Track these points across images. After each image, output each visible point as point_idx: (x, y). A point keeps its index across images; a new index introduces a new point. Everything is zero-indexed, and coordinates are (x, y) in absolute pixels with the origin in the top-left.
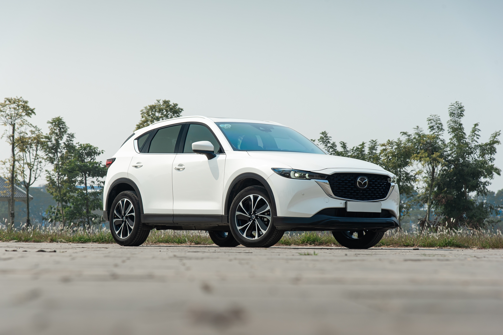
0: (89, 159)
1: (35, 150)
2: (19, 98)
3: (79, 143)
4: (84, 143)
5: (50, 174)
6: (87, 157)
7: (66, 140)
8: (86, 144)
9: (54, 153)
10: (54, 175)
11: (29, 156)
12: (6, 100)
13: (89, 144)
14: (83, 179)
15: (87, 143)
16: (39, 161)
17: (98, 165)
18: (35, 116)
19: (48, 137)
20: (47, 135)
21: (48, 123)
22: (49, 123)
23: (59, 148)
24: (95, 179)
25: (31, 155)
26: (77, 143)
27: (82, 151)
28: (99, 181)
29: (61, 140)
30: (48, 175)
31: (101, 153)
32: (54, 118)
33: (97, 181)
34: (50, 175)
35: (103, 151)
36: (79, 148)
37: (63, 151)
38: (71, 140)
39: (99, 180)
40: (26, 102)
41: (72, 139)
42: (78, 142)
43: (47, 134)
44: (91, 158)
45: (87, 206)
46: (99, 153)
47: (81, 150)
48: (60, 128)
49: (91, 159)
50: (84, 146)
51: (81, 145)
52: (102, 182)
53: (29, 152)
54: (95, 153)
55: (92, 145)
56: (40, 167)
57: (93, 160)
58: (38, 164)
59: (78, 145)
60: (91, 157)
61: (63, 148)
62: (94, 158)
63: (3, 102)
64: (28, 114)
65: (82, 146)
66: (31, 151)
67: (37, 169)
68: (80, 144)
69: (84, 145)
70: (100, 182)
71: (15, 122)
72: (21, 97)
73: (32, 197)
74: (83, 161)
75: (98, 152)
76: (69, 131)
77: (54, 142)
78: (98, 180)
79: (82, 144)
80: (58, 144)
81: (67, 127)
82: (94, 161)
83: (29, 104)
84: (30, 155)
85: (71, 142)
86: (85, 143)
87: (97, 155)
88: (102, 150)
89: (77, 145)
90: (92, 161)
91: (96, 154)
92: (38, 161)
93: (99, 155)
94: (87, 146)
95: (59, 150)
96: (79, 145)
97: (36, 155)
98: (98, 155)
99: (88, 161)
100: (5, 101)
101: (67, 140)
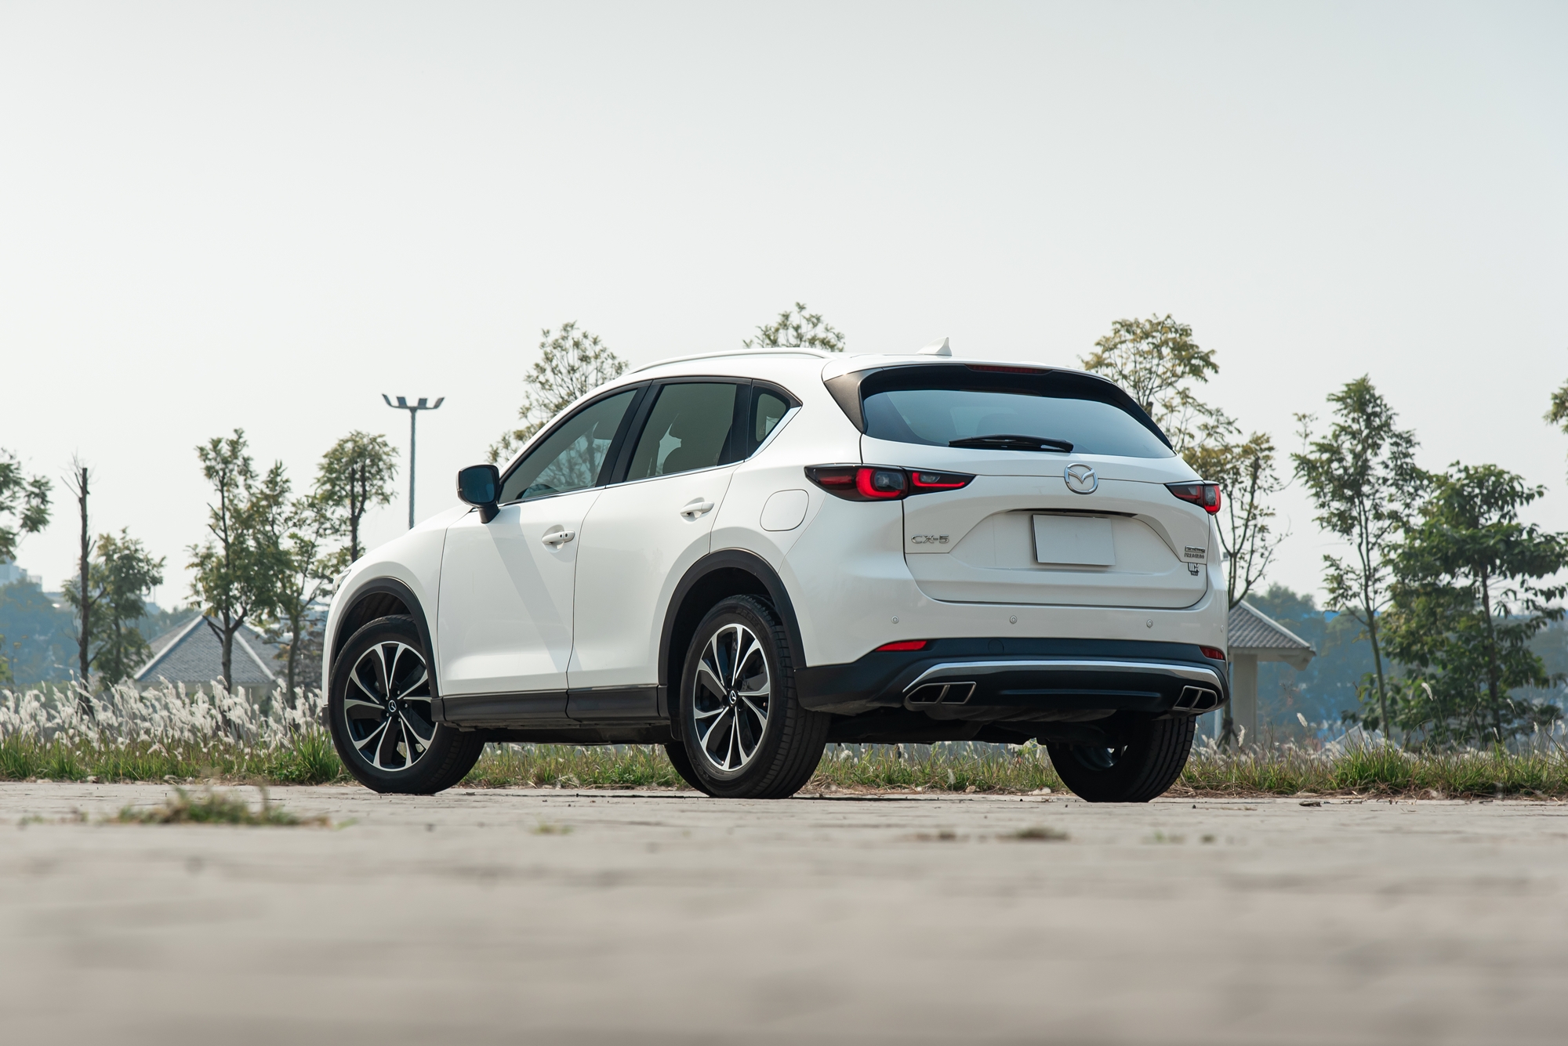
0: (1495, 516)
1: (1249, 489)
2: (1162, 318)
3: (1458, 463)
4: (1476, 465)
5: (1338, 568)
6: (1489, 511)
7: (1389, 455)
8: (1484, 467)
9: (1350, 500)
10: (1354, 573)
11: (1229, 509)
12: (1118, 326)
13: (1495, 466)
14: (1477, 584)
15: (1489, 463)
16: (1259, 526)
17: (1525, 536)
18: (1215, 375)
19: (1332, 445)
20: (1326, 442)
21: (1329, 400)
22: (1333, 400)
23: (1369, 482)
24: (1515, 583)
25: (1236, 505)
26: (1452, 465)
27: (1470, 490)
28: (1530, 589)
29: (1376, 454)
30: (1332, 571)
31: (1537, 496)
32: (1350, 381)
33: (1523, 590)
34: (1338, 571)
35: (1543, 490)
36: (1459, 480)
37: (1381, 490)
38: (1406, 455)
39: (1532, 586)
40: (1185, 332)
41: (1411, 450)
42: (1454, 462)
43: (1324, 437)
44: (1500, 513)
45: (1494, 674)
46: (1530, 497)
47: (1468, 485)
48: (1369, 416)
49: (1503, 516)
50: (1476, 472)
51: (1466, 469)
52: (1542, 592)
53: (1230, 495)
54: (1513, 496)
55: (1506, 470)
56: (1262, 544)
57: (1508, 517)
58: (1256, 534)
59: (1455, 469)
60: (1502, 509)
61: (1381, 481)
62: (1512, 513)
63: (1111, 334)
64: (1196, 371)
65: (1472, 472)
66: (1236, 493)
67: (1252, 552)
68: (1462, 467)
69: (1476, 469)
70: (1534, 591)
71: (1151, 399)
72: (1169, 317)
73: (1307, 644)
74: (1473, 522)
75: (1526, 491)
76: (1398, 426)
77: (1349, 459)
78: (1525, 586)
79: (1470, 467)
80: (1363, 468)
81: (1389, 413)
82: (1514, 523)
83: (1194, 339)
84: (1231, 506)
85: (1408, 460)
86: (1481, 465)
87: (1522, 503)
88: (1541, 486)
89: (1453, 470)
90: (1505, 522)
91: (1518, 500)
92: (1255, 526)
93: (1531, 501)
94: (1487, 472)
95: (1366, 489)
96: (1460, 471)
97: (1251, 504)
98: (1525, 502)
99: (1489, 523)
100: (1117, 332)
101: (1393, 453)
